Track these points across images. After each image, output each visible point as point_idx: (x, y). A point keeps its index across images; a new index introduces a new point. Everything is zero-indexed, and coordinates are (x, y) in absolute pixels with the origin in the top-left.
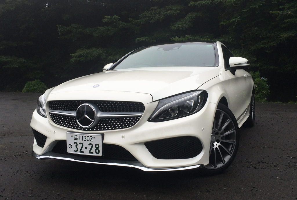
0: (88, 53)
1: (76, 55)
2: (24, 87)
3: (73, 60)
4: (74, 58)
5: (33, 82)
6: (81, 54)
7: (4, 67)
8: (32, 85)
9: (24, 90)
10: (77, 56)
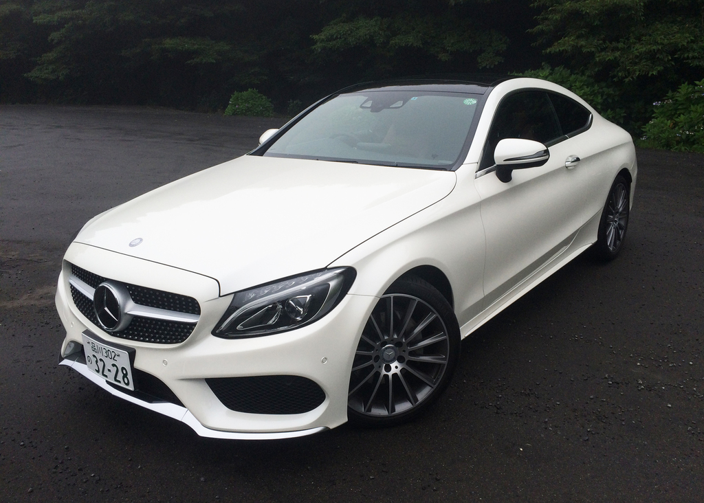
0: (348, 31)
1: (323, 37)
2: (228, 104)
3: (318, 47)
4: (319, 44)
5: (245, 93)
6: (332, 36)
7: (189, 62)
8: (242, 99)
9: (229, 109)
10: (323, 40)
